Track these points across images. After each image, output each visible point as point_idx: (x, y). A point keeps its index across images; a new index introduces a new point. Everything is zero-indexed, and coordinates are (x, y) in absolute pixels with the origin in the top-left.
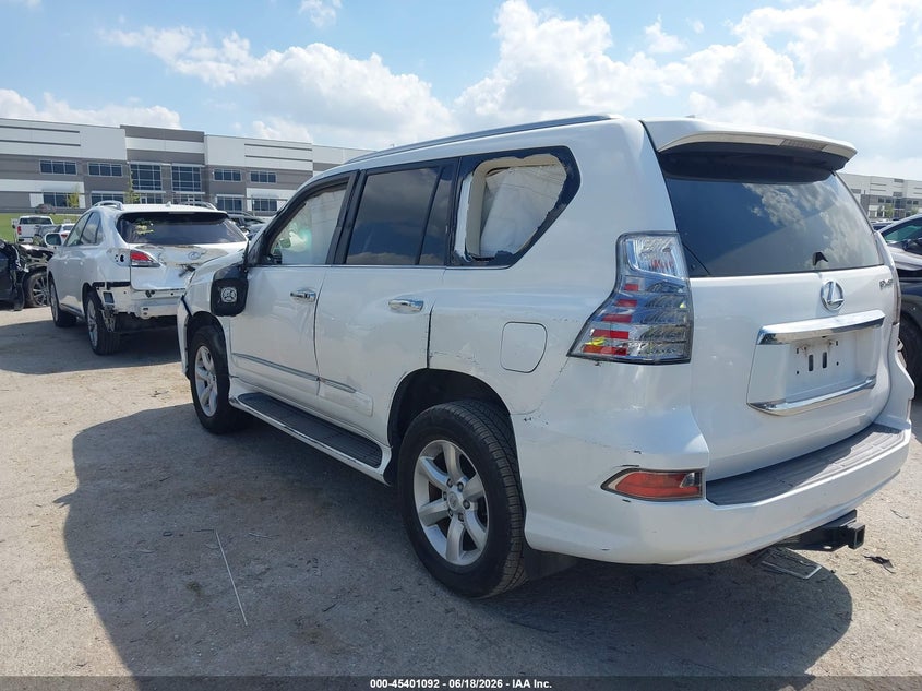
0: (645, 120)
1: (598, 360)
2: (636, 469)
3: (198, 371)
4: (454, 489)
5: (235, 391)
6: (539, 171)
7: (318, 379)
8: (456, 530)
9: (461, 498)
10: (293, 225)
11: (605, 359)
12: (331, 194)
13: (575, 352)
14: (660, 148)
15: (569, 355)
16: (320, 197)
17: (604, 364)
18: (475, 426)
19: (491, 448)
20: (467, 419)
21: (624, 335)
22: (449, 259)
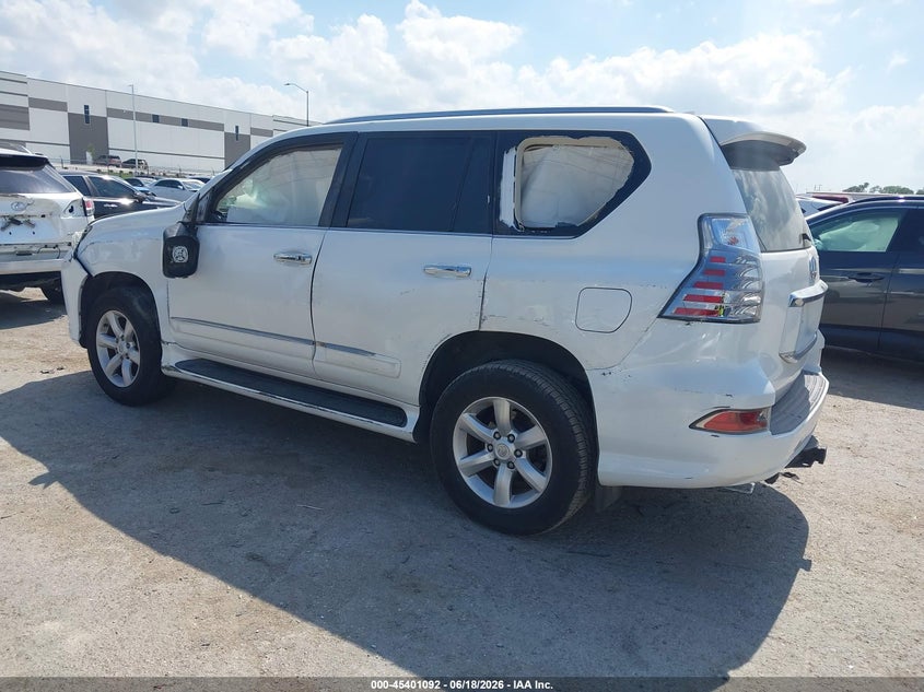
0: (704, 117)
1: (689, 320)
2: (727, 409)
3: (101, 339)
4: (504, 440)
5: (170, 357)
6: (591, 152)
7: (314, 343)
8: (504, 478)
9: (512, 448)
10: (248, 182)
11: (698, 320)
12: (308, 153)
13: (665, 314)
14: (722, 143)
15: (660, 316)
16: (292, 155)
17: (694, 324)
18: (539, 382)
19: (559, 401)
20: (529, 376)
21: (720, 300)
22: (494, 227)
